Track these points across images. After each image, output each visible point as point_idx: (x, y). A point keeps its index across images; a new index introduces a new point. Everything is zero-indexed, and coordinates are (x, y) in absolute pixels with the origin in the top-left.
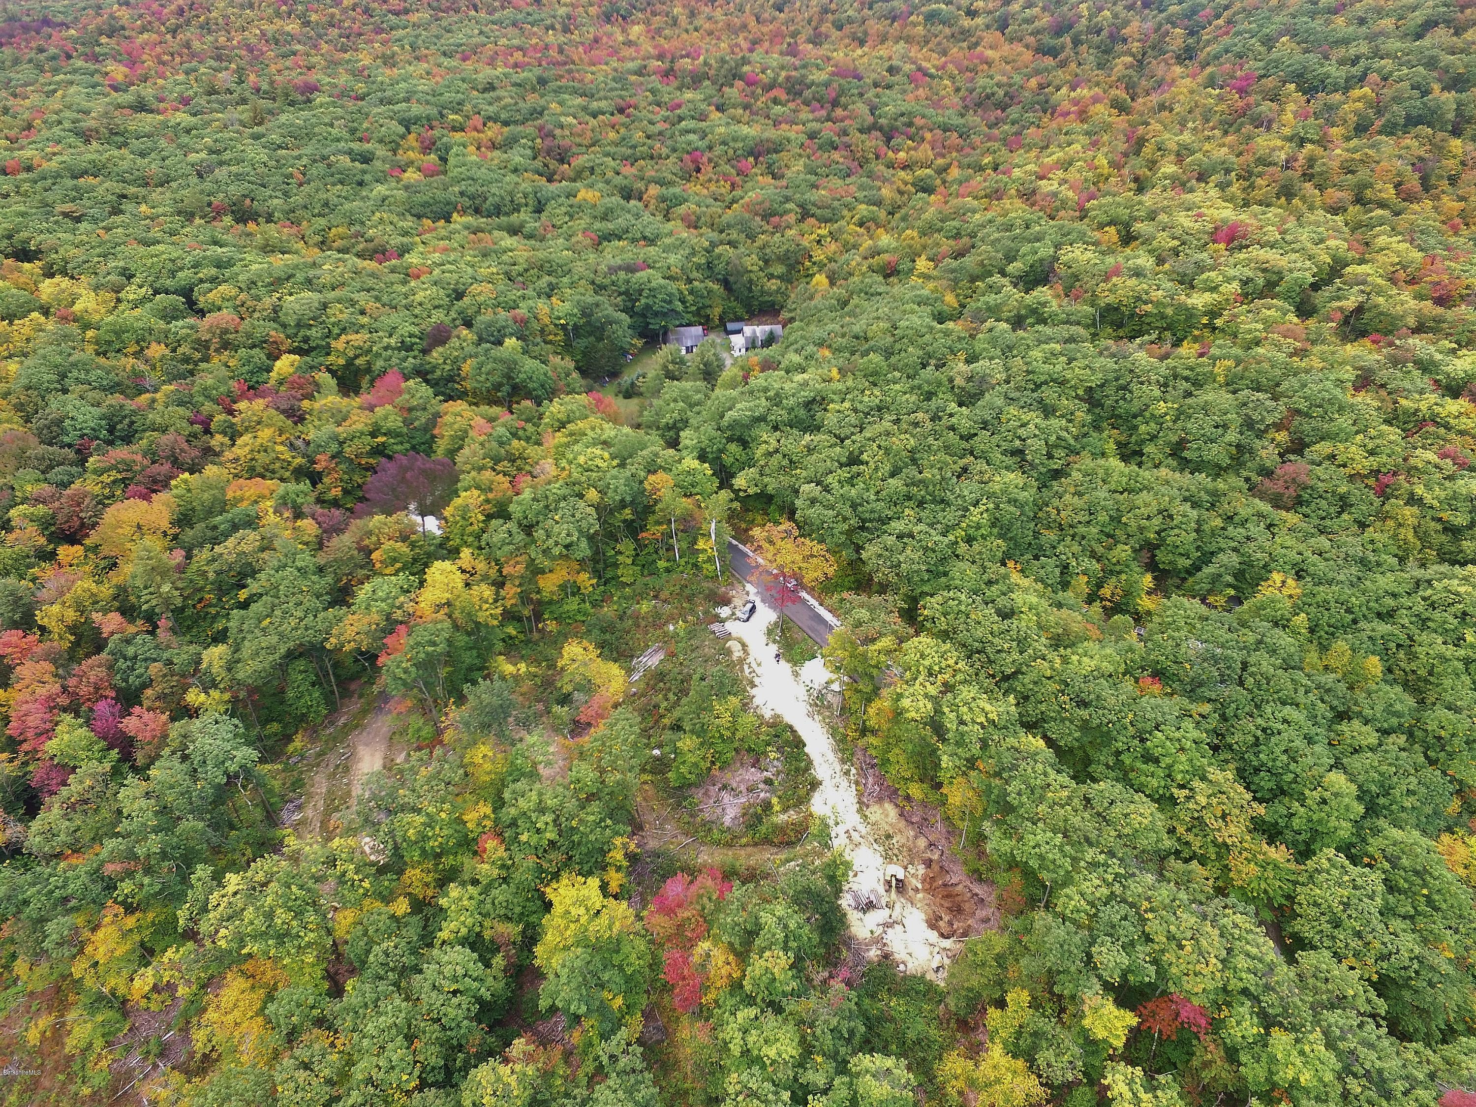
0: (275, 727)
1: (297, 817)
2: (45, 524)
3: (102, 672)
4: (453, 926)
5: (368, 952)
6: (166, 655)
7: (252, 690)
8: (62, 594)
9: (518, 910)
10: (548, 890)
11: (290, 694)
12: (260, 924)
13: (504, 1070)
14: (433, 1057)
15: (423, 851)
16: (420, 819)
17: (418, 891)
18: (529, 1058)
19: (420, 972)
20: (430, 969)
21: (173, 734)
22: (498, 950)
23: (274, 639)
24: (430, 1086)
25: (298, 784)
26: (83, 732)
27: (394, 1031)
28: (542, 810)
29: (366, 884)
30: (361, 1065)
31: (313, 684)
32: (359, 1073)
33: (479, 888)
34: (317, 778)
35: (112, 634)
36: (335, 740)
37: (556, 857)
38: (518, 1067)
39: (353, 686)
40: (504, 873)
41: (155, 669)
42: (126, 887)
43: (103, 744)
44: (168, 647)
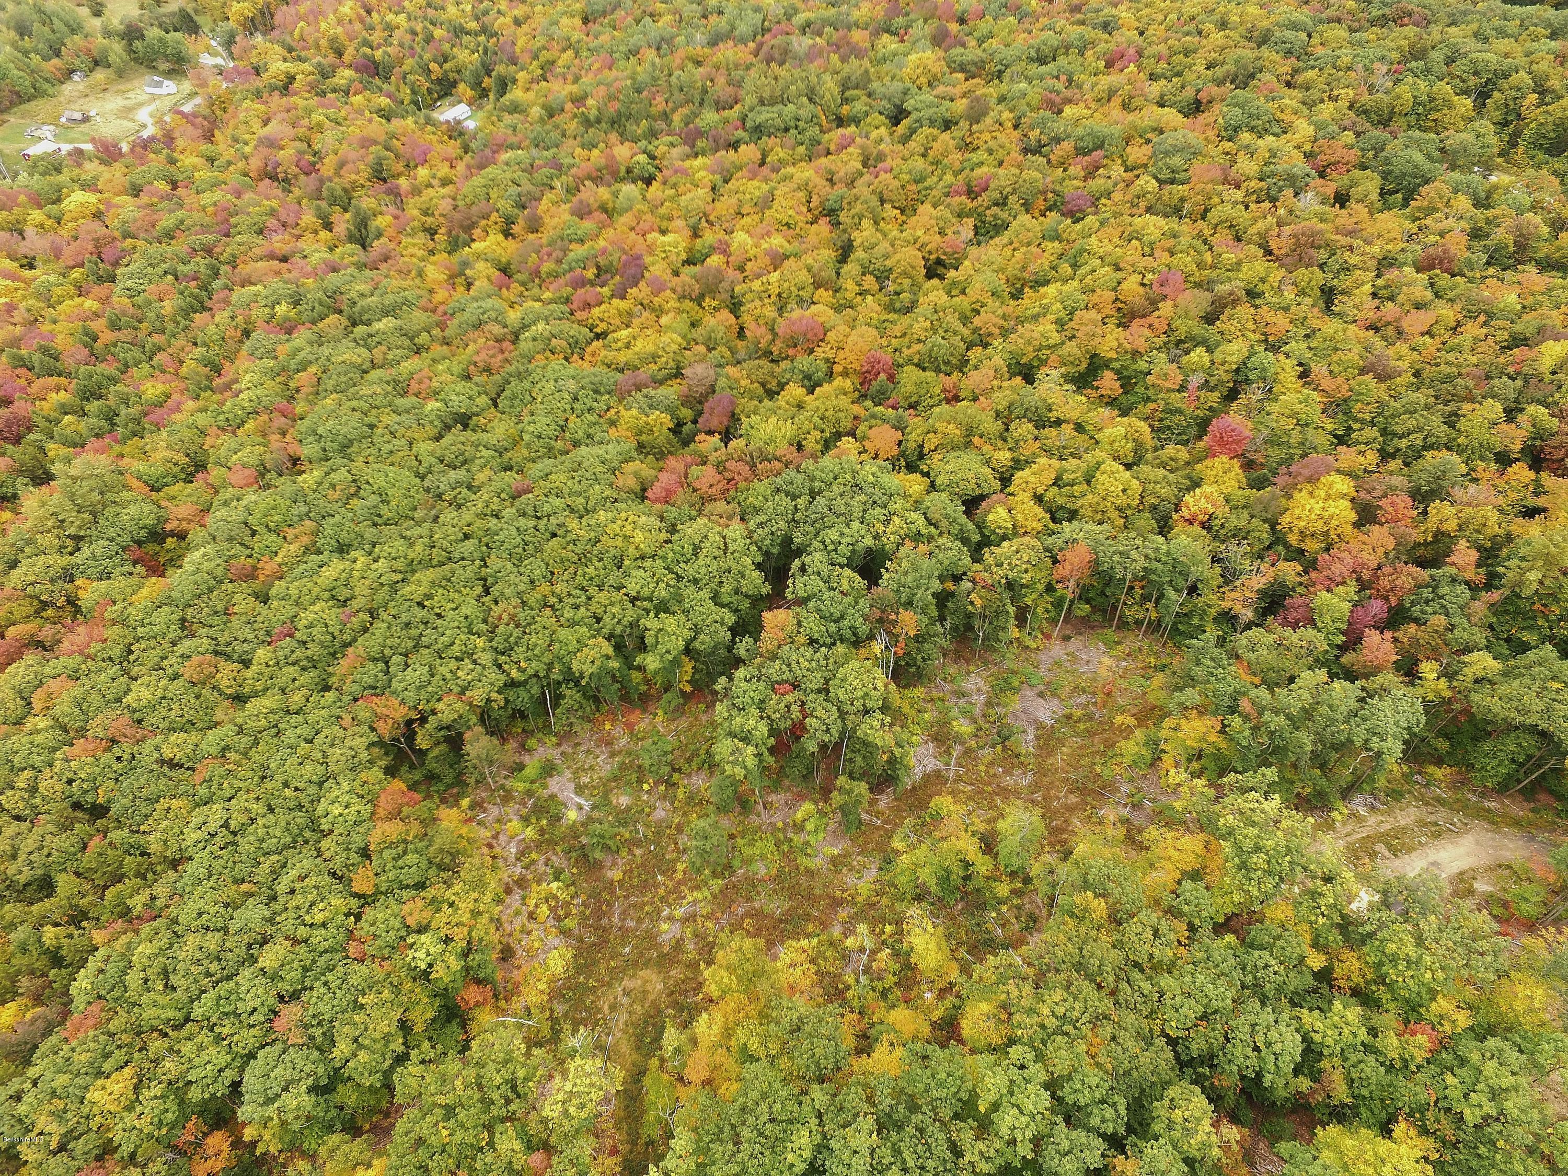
0: (1443, 745)
1: (1362, 811)
2: (1540, 434)
3: (1408, 583)
4: (1318, 1025)
5: (1262, 948)
6: (1456, 620)
7: (1467, 711)
8: (1469, 504)
9: (1365, 1092)
10: (1403, 1125)
11: (1486, 746)
12: (1248, 844)
13: (1206, 1125)
14: (1197, 1047)
15: (1380, 964)
16: (1411, 951)
17: (1338, 972)
18: (1225, 1147)
19: (1263, 1004)
20: (1267, 1016)
21: (1379, 679)
22: (1315, 1080)
23: (1538, 705)
24: (1174, 1051)
25: (1395, 795)
26: (1346, 606)
27: (1205, 1001)
28: (1495, 1095)
29: (1321, 920)
30: (1171, 980)
31: (1513, 761)
32: (1166, 981)
33: (1368, 1039)
34: (1412, 810)
35: (1453, 564)
36: (1464, 807)
37: (1447, 1128)
38: (1214, 1138)
39: (1542, 797)
40: (1398, 1065)
41: (1440, 621)
42: (1236, 722)
43: (1344, 626)
44: (1468, 617)
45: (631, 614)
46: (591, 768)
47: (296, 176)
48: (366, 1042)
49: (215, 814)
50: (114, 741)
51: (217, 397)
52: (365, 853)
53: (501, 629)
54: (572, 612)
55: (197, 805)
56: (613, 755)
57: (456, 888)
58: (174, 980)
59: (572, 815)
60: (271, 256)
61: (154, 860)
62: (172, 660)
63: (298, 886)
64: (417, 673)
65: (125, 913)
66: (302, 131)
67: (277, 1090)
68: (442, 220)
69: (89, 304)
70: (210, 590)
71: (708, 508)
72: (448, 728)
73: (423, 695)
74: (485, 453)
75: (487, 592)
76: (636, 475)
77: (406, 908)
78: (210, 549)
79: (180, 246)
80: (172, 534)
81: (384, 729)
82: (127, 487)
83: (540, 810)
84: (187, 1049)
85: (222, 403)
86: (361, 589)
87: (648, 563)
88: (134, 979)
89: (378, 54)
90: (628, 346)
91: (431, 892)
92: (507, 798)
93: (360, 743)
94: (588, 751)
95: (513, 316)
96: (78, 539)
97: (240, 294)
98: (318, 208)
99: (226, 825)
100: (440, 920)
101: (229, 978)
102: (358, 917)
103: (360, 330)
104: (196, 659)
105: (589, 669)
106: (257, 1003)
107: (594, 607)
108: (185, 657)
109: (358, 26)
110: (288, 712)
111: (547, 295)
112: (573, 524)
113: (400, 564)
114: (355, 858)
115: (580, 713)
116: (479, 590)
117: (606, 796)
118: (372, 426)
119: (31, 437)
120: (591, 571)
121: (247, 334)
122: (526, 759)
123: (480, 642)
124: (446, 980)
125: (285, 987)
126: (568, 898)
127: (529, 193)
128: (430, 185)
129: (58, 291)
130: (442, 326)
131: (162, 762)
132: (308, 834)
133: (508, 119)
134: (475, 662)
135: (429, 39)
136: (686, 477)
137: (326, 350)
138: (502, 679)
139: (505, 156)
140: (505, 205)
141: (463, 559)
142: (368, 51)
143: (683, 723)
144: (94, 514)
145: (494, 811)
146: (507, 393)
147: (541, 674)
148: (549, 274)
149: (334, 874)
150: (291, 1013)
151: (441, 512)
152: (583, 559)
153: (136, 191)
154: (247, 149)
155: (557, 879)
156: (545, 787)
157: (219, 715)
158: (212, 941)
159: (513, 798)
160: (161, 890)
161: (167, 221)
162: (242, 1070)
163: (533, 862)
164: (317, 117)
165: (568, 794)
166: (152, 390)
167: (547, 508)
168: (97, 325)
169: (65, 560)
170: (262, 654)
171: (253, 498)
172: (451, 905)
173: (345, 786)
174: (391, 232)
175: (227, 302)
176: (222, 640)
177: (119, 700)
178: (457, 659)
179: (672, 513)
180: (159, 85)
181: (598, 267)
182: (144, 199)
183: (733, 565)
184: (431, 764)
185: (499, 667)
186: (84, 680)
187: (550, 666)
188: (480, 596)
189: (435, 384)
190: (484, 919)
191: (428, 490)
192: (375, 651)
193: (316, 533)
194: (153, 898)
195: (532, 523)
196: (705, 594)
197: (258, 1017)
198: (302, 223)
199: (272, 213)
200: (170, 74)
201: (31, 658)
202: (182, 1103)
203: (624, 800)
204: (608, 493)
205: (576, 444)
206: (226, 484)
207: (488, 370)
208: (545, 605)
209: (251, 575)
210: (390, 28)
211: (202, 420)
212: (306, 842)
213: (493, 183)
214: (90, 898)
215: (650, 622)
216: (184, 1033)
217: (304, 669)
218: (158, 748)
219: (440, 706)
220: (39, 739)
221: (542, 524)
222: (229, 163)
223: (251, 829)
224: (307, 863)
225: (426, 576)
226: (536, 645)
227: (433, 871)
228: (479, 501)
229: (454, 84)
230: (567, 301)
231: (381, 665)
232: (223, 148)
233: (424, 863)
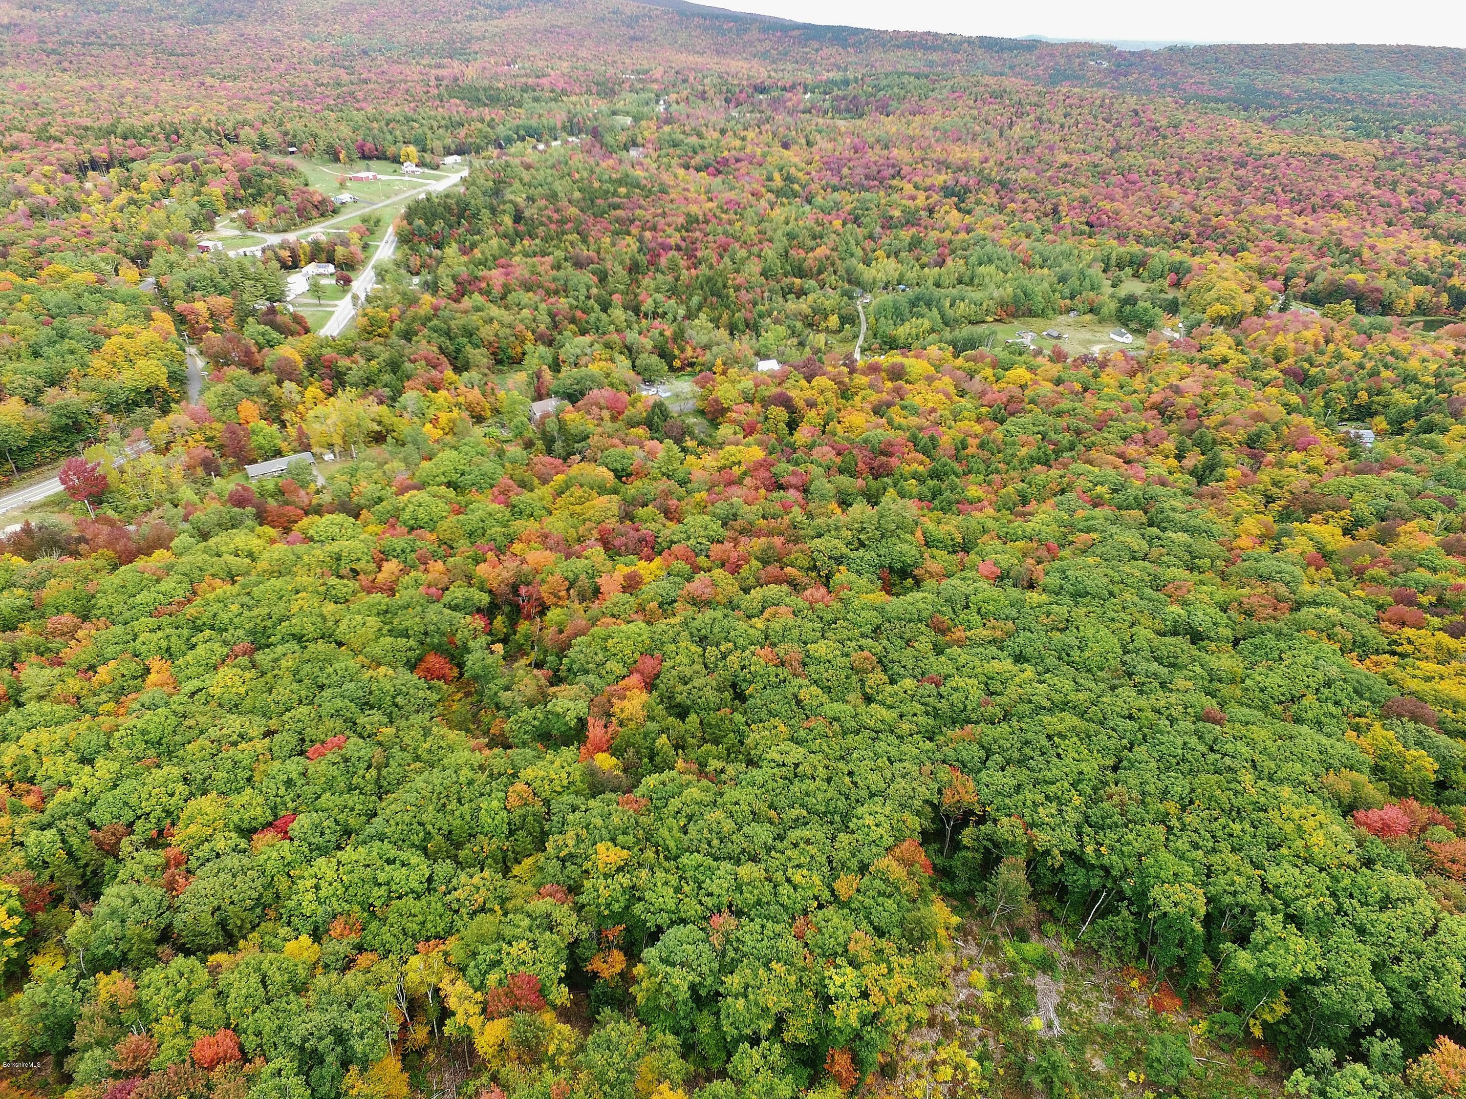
45: (1253, 897)
46: (1088, 1004)
47: (1179, 418)
48: (751, 997)
49: (797, 753)
50: (782, 664)
51: (1012, 517)
52: (863, 868)
53: (1105, 805)
54: (1187, 846)
55: (792, 739)
56: (1119, 1013)
57: (904, 961)
58: (691, 827)
59: (1037, 1023)
60: (1120, 455)
61: (742, 749)
62: (853, 644)
63: (802, 845)
64: (1004, 780)
65: (703, 765)
66: (1206, 392)
67: (677, 959)
68: (1287, 495)
69: (978, 429)
70: (910, 621)
71: (1431, 877)
72: (996, 845)
73: (998, 801)
74: (1198, 669)
75: (1115, 769)
76: (1355, 785)
77: (858, 934)
78: (930, 597)
79: (1062, 422)
80: (914, 578)
81: (948, 799)
82: (912, 533)
83: (1011, 988)
84: (660, 875)
85: (1010, 522)
86: (1012, 692)
87: (1311, 869)
88: (675, 804)
89: (1313, 371)
90: (1429, 679)
91: (883, 943)
92: (993, 950)
93: (923, 792)
94: (1096, 986)
95: (1307, 590)
96: (863, 545)
97: (1080, 466)
98: (1182, 443)
99: (797, 765)
100: (873, 970)
101: (716, 859)
102: (820, 907)
103: (1155, 530)
104: (866, 653)
105: (1166, 906)
106: (717, 891)
107: (1214, 859)
108: (861, 648)
109: (1310, 348)
110: (892, 732)
111: (1359, 593)
112: (1247, 778)
113: (1056, 697)
114: (854, 864)
115: (1119, 943)
116: (1110, 762)
117: (1084, 1042)
118: (1111, 594)
119: (885, 479)
120: (1236, 827)
121: (1063, 492)
122: (1035, 937)
123: (1077, 800)
124: (838, 1023)
125: (738, 900)
126: (976, 1088)
127: (1399, 510)
128: (1295, 467)
129: (966, 414)
130: (1230, 562)
131: (795, 696)
132: (837, 818)
133: (1417, 451)
134: (1061, 811)
135: (1374, 374)
136: (1423, 829)
137: (1114, 529)
138: (1072, 845)
139: (1392, 474)
140: (1364, 509)
141: (1114, 730)
142: (1306, 366)
143: (1222, 1061)
144: (883, 536)
145: (973, 951)
146: (1257, 641)
147: (1114, 873)
148: (1373, 579)
149: (830, 862)
150: (727, 921)
151: (1122, 685)
152: (1237, 814)
153: (1058, 382)
154: (1155, 389)
155: (980, 1060)
156: (1032, 975)
157: (851, 697)
158: (728, 826)
159: (996, 955)
160: (731, 769)
161: (1065, 405)
162: (673, 923)
163: (971, 1024)
164: (1228, 388)
165: (1050, 1003)
166: (974, 492)
167: (1229, 747)
168: (973, 442)
169: (846, 551)
170: (908, 683)
171: (986, 586)
172: (891, 970)
173: (888, 810)
174: (1232, 483)
175: (1065, 466)
176: (890, 656)
177: (805, 643)
178: (1047, 797)
179: (1378, 848)
180: (1122, 335)
181: (1440, 600)
182: (1061, 388)
183: (1430, 954)
184: (957, 863)
185: (1080, 834)
186: (799, 620)
187: (1126, 873)
188: (1106, 768)
189: (1190, 597)
190: (905, 1009)
191: (1124, 663)
192: (985, 741)
193: (1010, 635)
194: (722, 771)
195: (1204, 749)
196: (1367, 952)
197: (709, 901)
198: (1161, 447)
199: (1144, 431)
200: (1134, 332)
201: (785, 587)
202: (627, 907)
203: (1098, 1065)
204: (1309, 778)
205: (1298, 720)
206: (974, 567)
207: (1249, 614)
208: (1163, 822)
209: (943, 631)
210: (1339, 357)
211: (990, 524)
212: (832, 823)
213: (1366, 489)
214: (695, 741)
215: (1273, 923)
216: (666, 864)
217: (927, 713)
218: (800, 687)
219: (1005, 820)
220: (751, 631)
221: (1211, 757)
222: (1135, 392)
223: (808, 781)
224: (820, 836)
225: (1071, 720)
226: (1129, 843)
227: (896, 931)
228: (1161, 699)
229: (1372, 415)
230: (1380, 607)
231: (983, 754)
232: (1138, 382)
233: (896, 919)
